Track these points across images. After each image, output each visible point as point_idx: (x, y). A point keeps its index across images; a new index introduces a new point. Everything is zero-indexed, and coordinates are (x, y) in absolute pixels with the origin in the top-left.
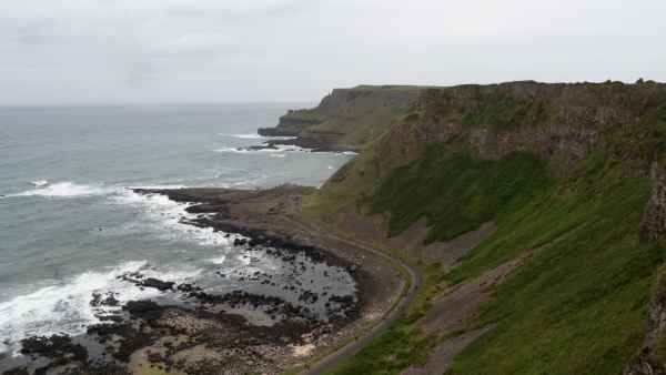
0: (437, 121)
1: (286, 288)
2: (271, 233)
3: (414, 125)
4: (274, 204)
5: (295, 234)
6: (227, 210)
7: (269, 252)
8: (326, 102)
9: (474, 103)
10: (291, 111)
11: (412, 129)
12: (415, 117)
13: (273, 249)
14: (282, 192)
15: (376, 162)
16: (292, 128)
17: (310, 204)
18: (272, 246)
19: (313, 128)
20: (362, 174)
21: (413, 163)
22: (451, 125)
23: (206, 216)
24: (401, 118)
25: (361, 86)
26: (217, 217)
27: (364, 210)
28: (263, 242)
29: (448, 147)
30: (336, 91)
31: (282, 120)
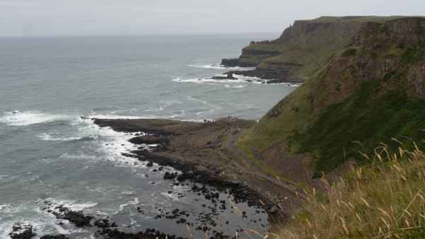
0: (374, 56)
1: (200, 228)
2: (201, 168)
3: (351, 60)
4: (213, 137)
5: (224, 169)
6: (167, 142)
7: (195, 188)
8: (288, 33)
9: (415, 37)
10: (253, 43)
11: (349, 64)
12: (352, 52)
13: (200, 186)
14: (224, 125)
15: (311, 98)
16: (253, 59)
17: (247, 138)
18: (199, 182)
19: (273, 59)
20: (297, 110)
21: (347, 100)
22: (388, 61)
23: (146, 147)
24: (339, 53)
25: (322, 17)
26: (157, 149)
27: (294, 148)
28: (191, 178)
29: (385, 85)
30: (297, 23)
31: (244, 51)
